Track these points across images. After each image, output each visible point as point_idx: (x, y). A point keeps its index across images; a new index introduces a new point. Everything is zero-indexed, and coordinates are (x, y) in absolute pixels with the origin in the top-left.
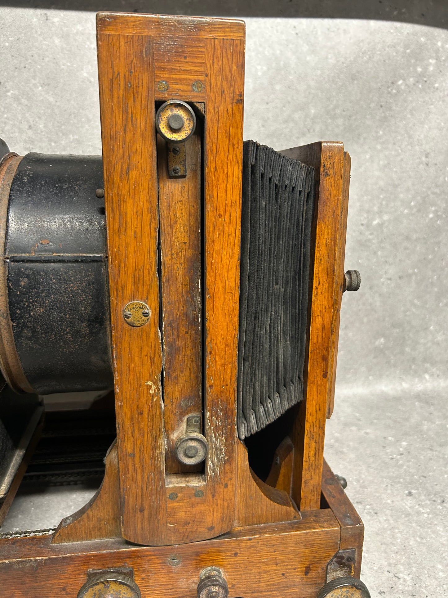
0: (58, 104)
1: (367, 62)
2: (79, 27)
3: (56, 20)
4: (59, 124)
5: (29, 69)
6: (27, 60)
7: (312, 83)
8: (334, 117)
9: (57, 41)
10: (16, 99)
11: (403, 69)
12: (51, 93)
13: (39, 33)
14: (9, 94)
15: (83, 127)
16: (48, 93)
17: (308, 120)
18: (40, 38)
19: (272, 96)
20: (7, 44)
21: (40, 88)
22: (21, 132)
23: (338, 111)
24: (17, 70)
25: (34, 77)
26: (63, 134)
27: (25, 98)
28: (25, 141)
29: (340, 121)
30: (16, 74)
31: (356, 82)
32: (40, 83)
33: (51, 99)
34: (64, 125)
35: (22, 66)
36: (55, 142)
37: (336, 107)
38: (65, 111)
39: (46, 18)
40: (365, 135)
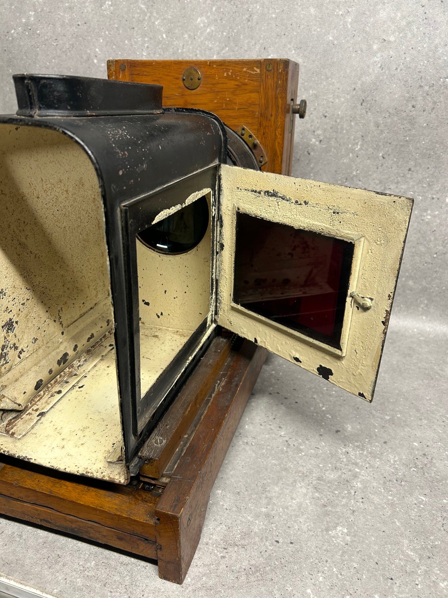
0: (305, 64)
4: (303, 82)
5: (288, 36)
6: (287, 28)
9: (312, 10)
12: (301, 55)
13: (299, 4)
15: (321, 83)
16: (299, 55)
18: (300, 9)
20: (274, 16)
21: (293, 51)
24: (278, 37)
25: (290, 43)
26: (305, 90)
30: (277, 40)
32: (294, 47)
34: (307, 81)
35: (283, 33)
38: (310, 70)
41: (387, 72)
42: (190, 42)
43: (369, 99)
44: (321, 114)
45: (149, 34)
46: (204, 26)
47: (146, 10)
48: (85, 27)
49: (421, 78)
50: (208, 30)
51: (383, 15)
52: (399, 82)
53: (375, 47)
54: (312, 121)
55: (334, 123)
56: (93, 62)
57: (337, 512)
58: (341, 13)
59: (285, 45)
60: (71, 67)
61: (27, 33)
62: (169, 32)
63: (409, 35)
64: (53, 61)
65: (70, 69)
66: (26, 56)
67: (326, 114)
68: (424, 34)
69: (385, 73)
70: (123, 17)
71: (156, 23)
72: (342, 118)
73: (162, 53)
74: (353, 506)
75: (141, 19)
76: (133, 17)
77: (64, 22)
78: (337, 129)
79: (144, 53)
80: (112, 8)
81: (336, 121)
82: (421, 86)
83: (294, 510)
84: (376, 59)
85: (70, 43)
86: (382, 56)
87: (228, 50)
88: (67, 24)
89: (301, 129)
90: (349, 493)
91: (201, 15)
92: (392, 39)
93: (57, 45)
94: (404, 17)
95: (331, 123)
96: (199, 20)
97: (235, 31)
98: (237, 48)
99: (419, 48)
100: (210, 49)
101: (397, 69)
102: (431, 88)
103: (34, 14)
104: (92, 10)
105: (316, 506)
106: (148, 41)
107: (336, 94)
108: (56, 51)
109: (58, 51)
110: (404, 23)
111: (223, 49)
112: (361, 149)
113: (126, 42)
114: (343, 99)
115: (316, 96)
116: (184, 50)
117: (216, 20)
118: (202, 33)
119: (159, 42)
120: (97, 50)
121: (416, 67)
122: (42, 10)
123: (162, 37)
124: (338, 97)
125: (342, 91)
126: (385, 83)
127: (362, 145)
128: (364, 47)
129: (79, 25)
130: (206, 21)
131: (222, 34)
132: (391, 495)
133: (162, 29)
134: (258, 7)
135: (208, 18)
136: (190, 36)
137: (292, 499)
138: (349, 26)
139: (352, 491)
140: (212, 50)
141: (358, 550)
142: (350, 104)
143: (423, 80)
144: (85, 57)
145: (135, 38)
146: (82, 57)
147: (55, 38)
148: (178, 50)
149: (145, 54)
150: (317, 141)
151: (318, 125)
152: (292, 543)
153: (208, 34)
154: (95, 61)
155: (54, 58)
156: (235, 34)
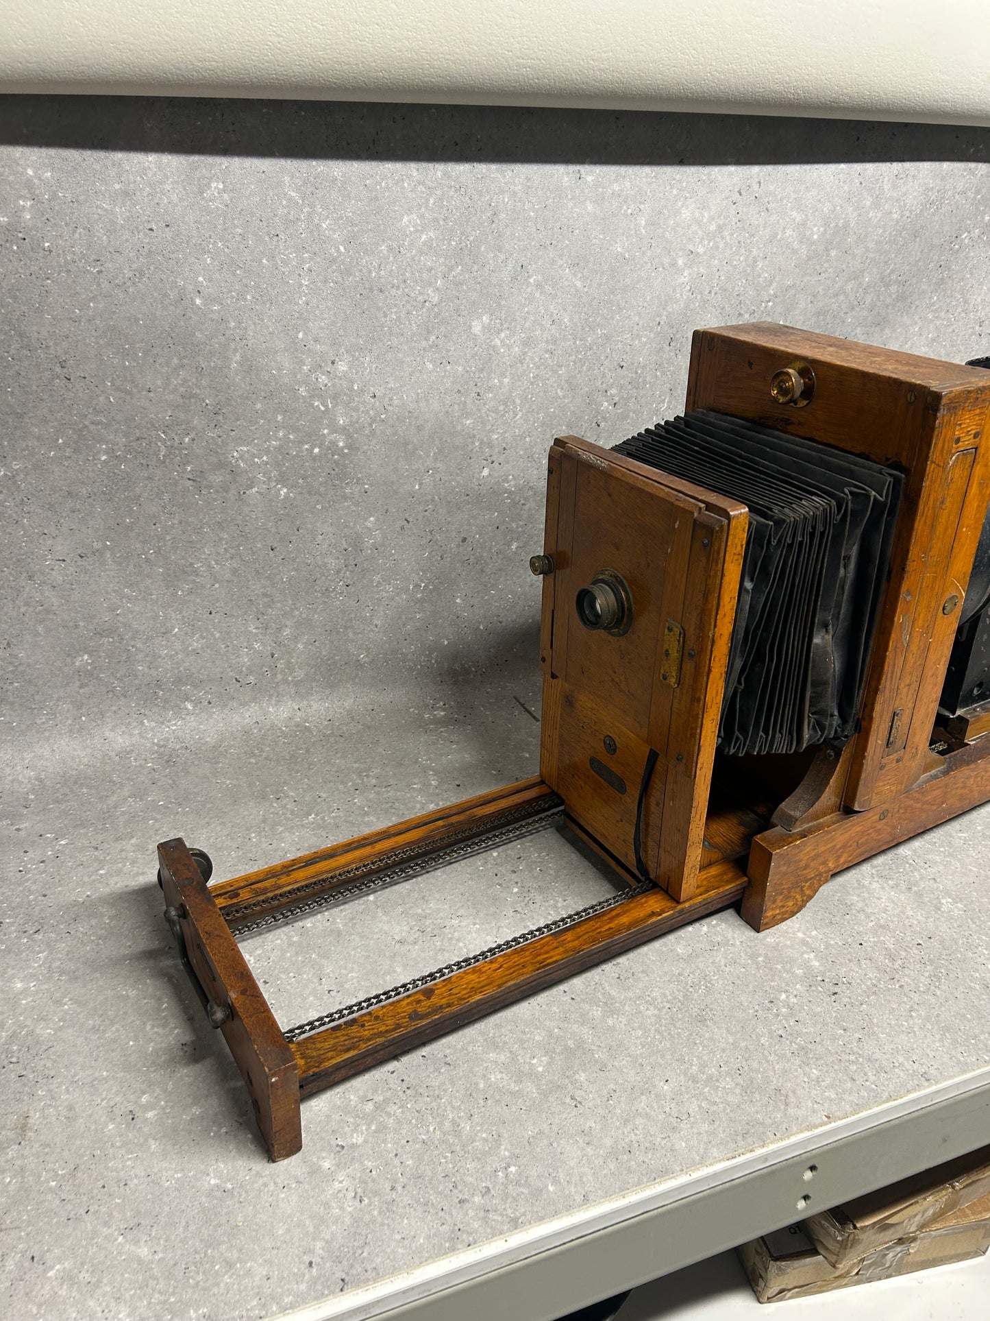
0: (586, 290)
1: (933, 215)
2: (616, 187)
3: (589, 178)
7: (872, 245)
8: (888, 285)
9: (590, 207)
10: (539, 286)
11: (970, 219)
12: (579, 275)
14: (531, 280)
17: (860, 290)
18: (570, 205)
19: (826, 265)
20: (532, 214)
22: (543, 329)
23: (894, 277)
27: (550, 285)
28: (547, 342)
29: (894, 289)
30: (540, 253)
31: (918, 239)
33: (579, 284)
36: (581, 340)
37: (893, 271)
39: (578, 175)
40: (917, 303)
41: (699, 297)
42: (391, 259)
43: (678, 336)
44: (616, 364)
45: (311, 246)
46: (416, 231)
47: (300, 202)
48: (168, 233)
49: (740, 303)
50: (424, 237)
51: (686, 214)
52: (714, 310)
53: (680, 262)
54: (604, 376)
55: (634, 375)
56: (193, 303)
57: (924, 888)
58: (630, 211)
59: (553, 262)
60: (140, 316)
61: (15, 248)
62: (348, 241)
63: (721, 245)
64: (92, 305)
65: (137, 320)
66: (15, 298)
67: (622, 364)
68: (739, 242)
69: (696, 298)
70: (252, 214)
71: (324, 226)
72: (644, 367)
73: (340, 279)
74: (929, 875)
75: (291, 217)
76: (275, 215)
77: (113, 223)
78: (638, 383)
79: (303, 281)
80: (226, 196)
81: (636, 373)
82: (740, 314)
83: (894, 909)
84: (683, 279)
85: (134, 266)
86: (690, 274)
87: (462, 270)
88: (123, 227)
89: (587, 389)
90: (911, 864)
91: (409, 211)
92: (701, 250)
93: (100, 272)
94: (712, 218)
95: (630, 375)
96: (405, 219)
97: (471, 238)
98: (476, 267)
99: (735, 263)
100: (431, 269)
101: (710, 292)
102: (752, 316)
103: (32, 206)
104: (181, 200)
105: (904, 893)
106: (311, 259)
107: (635, 332)
108: (99, 285)
109: (105, 285)
110: (713, 228)
111: (451, 269)
112: (668, 408)
113: (264, 261)
114: (644, 340)
115: (607, 338)
116: (382, 272)
117: (435, 220)
118: (411, 244)
119: (333, 261)
120: (201, 279)
121: (733, 288)
122: (54, 197)
123: (338, 251)
124: (638, 336)
125: (643, 327)
126: (698, 313)
127: (670, 402)
128: (666, 261)
129: (151, 230)
130: (419, 222)
131: (449, 244)
132: (940, 847)
133: (336, 236)
134: (506, 200)
135: (422, 216)
136: (390, 249)
137: (878, 899)
138: (643, 231)
139: (911, 861)
140: (433, 271)
141: (977, 910)
142: (654, 345)
143: (742, 306)
144: (173, 295)
145: (283, 254)
146: (166, 295)
147: (94, 257)
148: (370, 272)
149: (306, 283)
150: (609, 405)
151: (612, 381)
152: (930, 938)
153: (425, 243)
154: (198, 301)
155: (93, 299)
156: (471, 244)
